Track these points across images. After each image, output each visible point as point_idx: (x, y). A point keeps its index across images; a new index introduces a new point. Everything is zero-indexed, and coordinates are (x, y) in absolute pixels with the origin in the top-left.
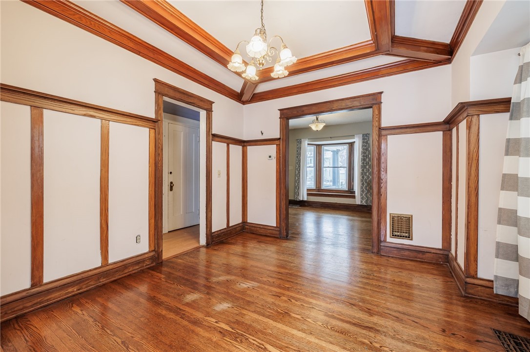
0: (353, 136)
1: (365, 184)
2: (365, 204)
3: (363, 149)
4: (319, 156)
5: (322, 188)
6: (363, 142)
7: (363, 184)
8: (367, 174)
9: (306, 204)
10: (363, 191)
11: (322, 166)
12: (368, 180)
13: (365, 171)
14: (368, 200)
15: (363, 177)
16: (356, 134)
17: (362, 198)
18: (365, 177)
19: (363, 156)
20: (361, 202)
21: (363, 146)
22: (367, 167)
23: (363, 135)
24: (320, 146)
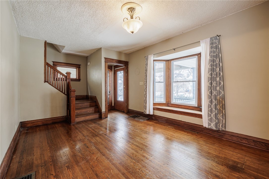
0: (197, 43)
1: (214, 102)
2: (214, 128)
3: (211, 56)
4: (168, 71)
5: (172, 103)
6: (211, 48)
7: (211, 102)
8: (218, 88)
9: (153, 118)
10: (211, 111)
11: (172, 81)
12: (218, 97)
13: (214, 84)
14: (219, 122)
15: (211, 93)
16: (201, 40)
17: (211, 120)
18: (214, 93)
19: (212, 65)
20: (209, 124)
21: (211, 52)
22: (218, 79)
23: (211, 38)
24: (169, 62)
